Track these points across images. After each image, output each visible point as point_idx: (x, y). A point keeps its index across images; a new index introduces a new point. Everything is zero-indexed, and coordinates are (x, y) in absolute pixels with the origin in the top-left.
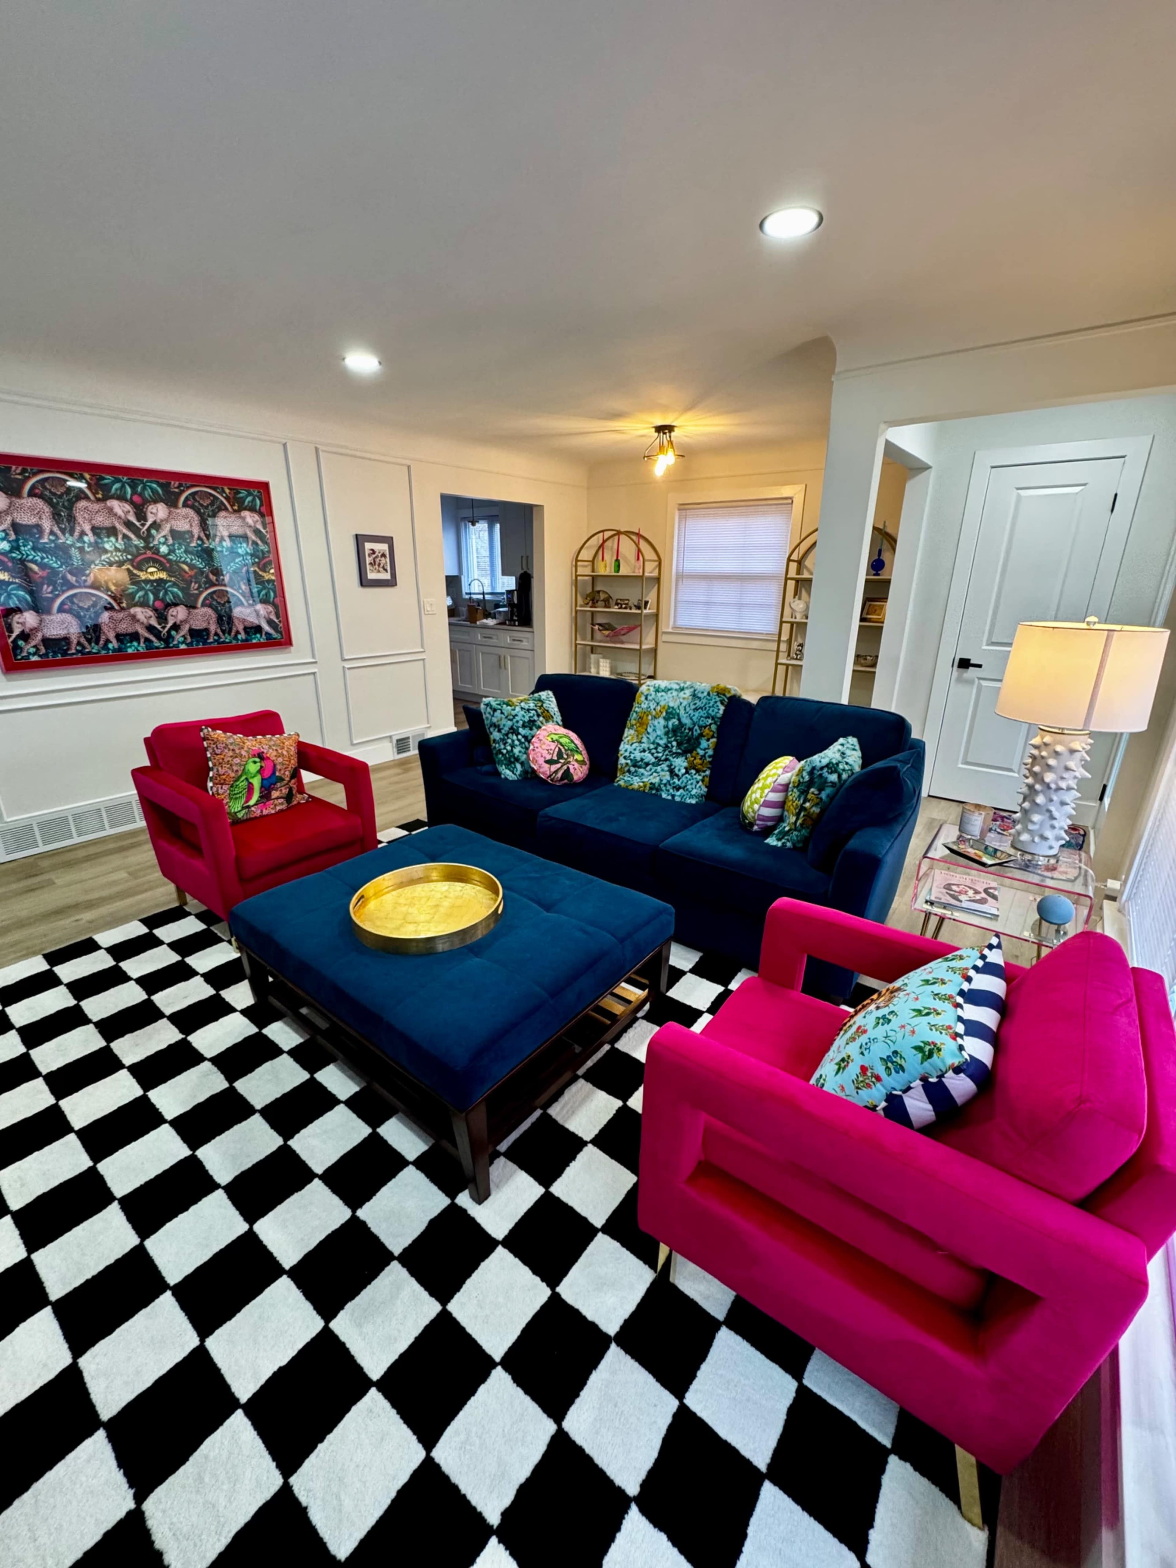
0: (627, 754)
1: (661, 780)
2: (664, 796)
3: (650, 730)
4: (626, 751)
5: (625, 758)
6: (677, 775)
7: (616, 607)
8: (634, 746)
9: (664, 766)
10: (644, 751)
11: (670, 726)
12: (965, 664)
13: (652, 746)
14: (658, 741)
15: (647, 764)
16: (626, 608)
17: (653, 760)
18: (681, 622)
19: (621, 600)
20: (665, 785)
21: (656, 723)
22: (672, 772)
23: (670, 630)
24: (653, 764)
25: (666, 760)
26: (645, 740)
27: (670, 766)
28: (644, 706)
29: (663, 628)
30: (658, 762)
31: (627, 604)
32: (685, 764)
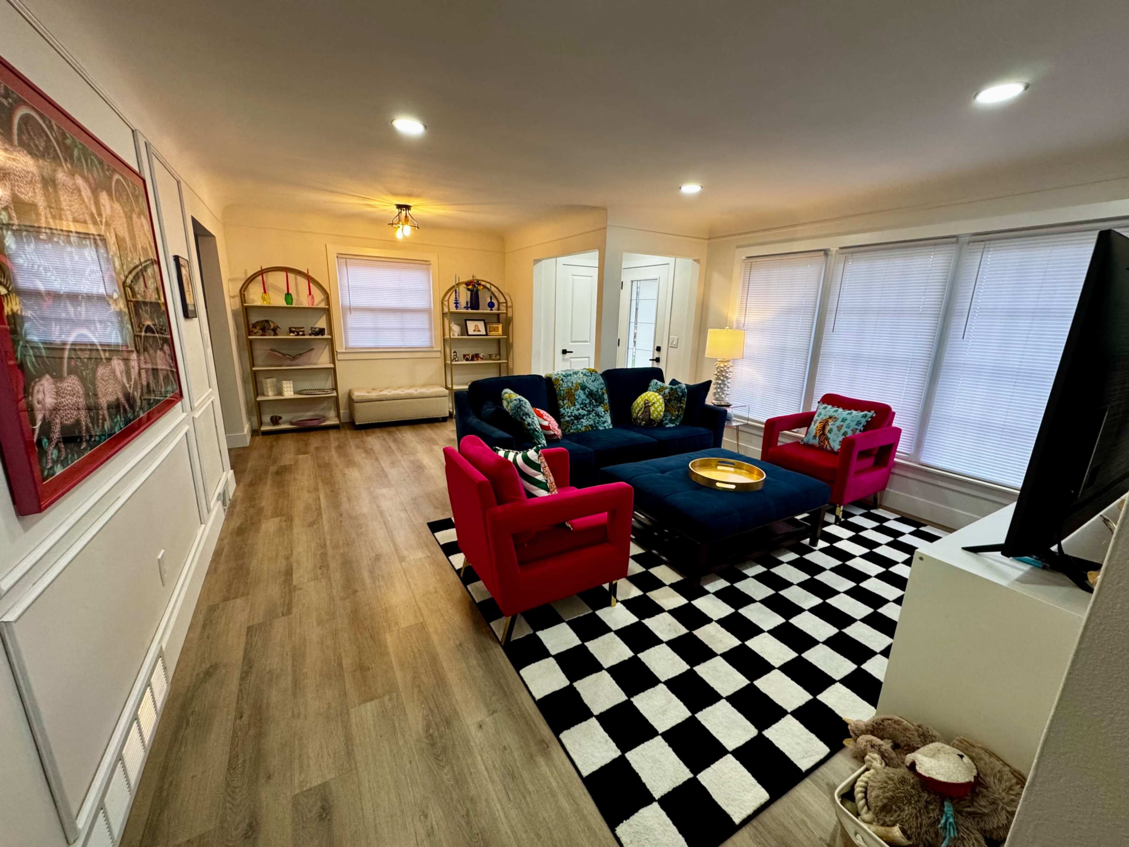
0: (569, 414)
1: (594, 422)
2: (601, 429)
3: (577, 397)
4: (568, 412)
5: (569, 417)
6: (602, 416)
7: (292, 334)
8: (572, 408)
9: (593, 414)
10: (578, 409)
11: (587, 393)
12: (564, 352)
13: (582, 406)
14: (584, 402)
15: (584, 416)
16: (303, 335)
17: (586, 413)
18: (352, 344)
19: (295, 328)
20: (598, 423)
21: (578, 392)
22: (598, 415)
23: (344, 351)
24: (587, 415)
25: (593, 410)
26: (576, 403)
27: (595, 413)
28: (565, 385)
29: (338, 349)
30: (589, 412)
31: (303, 331)
32: (603, 410)
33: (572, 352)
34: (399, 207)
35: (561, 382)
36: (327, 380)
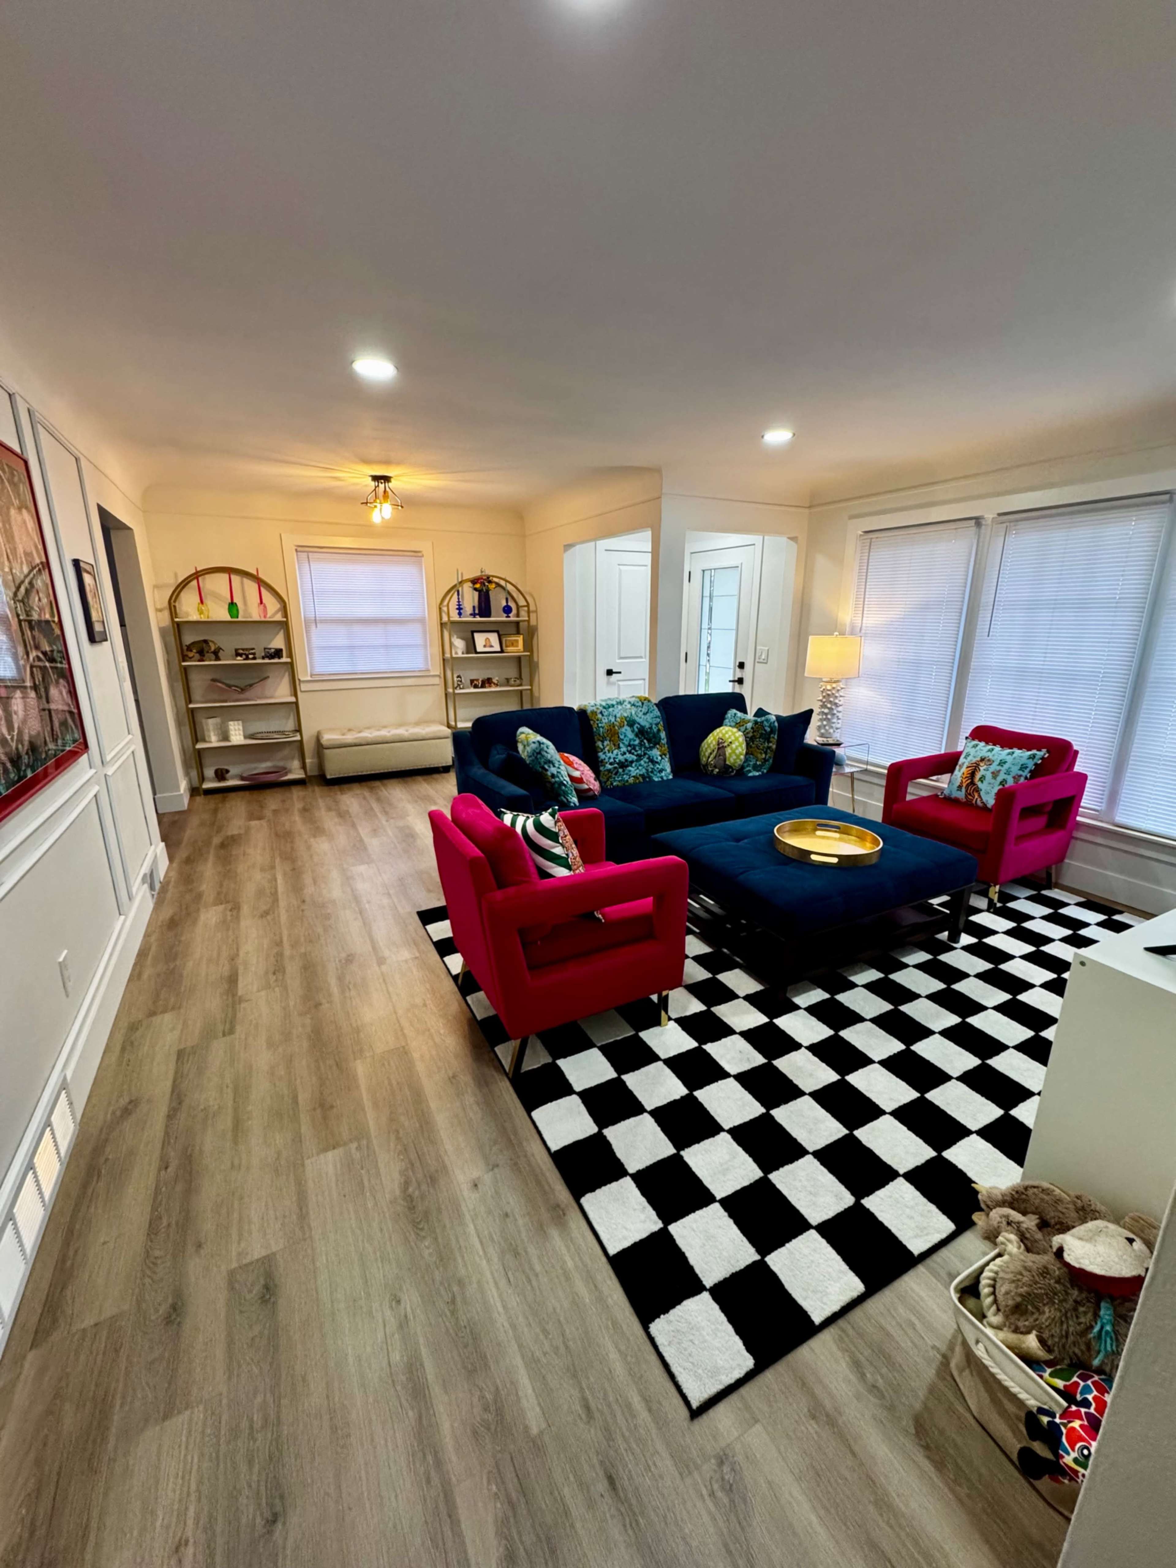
0: (612, 760)
1: (647, 770)
2: (656, 779)
3: (622, 737)
4: (610, 758)
5: (611, 764)
6: (657, 762)
7: (239, 658)
8: (615, 752)
9: (645, 759)
10: (624, 753)
11: (636, 730)
12: (610, 673)
13: (629, 748)
14: (632, 743)
15: (632, 762)
16: (254, 658)
17: (635, 758)
18: (318, 670)
19: (243, 650)
20: (652, 772)
21: (623, 730)
22: (652, 761)
23: (309, 678)
24: (637, 761)
25: (645, 754)
26: (621, 745)
27: (649, 758)
28: (605, 720)
29: (302, 675)
30: (640, 757)
31: (254, 654)
32: (659, 753)
33: (620, 673)
34: (376, 478)
35: (600, 716)
36: (288, 718)
